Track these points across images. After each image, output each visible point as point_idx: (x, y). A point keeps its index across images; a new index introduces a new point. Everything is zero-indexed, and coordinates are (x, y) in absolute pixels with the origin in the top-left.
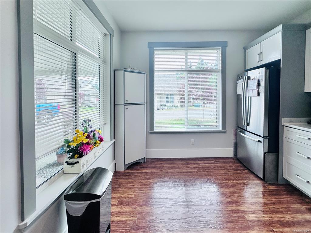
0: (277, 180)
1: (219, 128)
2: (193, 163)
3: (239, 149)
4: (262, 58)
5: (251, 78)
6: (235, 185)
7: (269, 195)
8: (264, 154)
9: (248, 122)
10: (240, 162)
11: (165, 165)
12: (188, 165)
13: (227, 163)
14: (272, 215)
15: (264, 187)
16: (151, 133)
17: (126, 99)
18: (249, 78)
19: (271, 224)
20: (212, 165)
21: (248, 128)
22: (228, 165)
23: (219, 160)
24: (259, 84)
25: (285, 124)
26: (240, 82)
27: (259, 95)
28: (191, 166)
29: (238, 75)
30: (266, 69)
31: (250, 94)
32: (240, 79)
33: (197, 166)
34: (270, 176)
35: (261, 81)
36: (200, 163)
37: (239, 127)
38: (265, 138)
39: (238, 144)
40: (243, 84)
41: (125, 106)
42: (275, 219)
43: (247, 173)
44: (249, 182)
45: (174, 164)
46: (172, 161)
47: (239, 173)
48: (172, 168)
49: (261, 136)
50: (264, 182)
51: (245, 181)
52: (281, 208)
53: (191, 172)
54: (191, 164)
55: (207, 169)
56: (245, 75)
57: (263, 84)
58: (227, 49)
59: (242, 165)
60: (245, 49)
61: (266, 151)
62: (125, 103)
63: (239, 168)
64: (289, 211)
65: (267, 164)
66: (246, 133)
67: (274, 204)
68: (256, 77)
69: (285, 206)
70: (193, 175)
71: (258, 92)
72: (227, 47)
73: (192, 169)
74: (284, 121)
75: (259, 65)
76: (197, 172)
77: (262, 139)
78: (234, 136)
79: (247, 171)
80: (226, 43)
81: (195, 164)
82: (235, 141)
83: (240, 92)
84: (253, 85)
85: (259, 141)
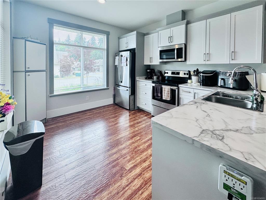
0: (135, 108)
1: (104, 87)
2: (89, 113)
3: (116, 98)
4: (128, 46)
5: (123, 56)
6: (117, 116)
7: (132, 115)
8: (130, 96)
9: (121, 81)
10: (117, 105)
11: (67, 119)
12: (86, 114)
13: (110, 107)
14: (134, 122)
15: (129, 113)
16: (51, 96)
17: (27, 66)
18: (122, 56)
19: (134, 125)
20: (102, 111)
21: (122, 84)
22: (112, 108)
23: (106, 107)
24: (127, 60)
25: (137, 80)
26: (117, 58)
27: (127, 65)
28: (88, 114)
29: (116, 54)
30: (130, 52)
31: (122, 65)
32: (117, 56)
33: (93, 113)
34: (132, 107)
35: (127, 58)
36: (94, 111)
37: (116, 85)
38: (130, 88)
39: (116, 95)
40: (118, 59)
41: (27, 73)
42: (135, 123)
43: (121, 109)
44: (123, 113)
45: (74, 116)
46: (72, 115)
47: (118, 110)
48: (74, 119)
49: (128, 87)
50: (129, 111)
51: (121, 113)
52: (137, 118)
53: (90, 117)
54: (88, 113)
55: (99, 113)
56: (119, 54)
57: (129, 60)
58: (110, 36)
59: (118, 106)
60: (119, 38)
61: (130, 94)
62: (27, 70)
63: (117, 108)
64: (140, 118)
65: (131, 101)
66: (120, 86)
67: (134, 117)
68: (126, 55)
69: (138, 117)
70: (91, 118)
71: (127, 64)
72: (109, 35)
73: (89, 115)
74: (137, 78)
75: (126, 49)
76: (93, 116)
77: (128, 89)
78: (113, 90)
79: (121, 108)
80: (109, 32)
81: (91, 112)
82: (114, 93)
83: (116, 64)
84: (124, 59)
85: (127, 90)
